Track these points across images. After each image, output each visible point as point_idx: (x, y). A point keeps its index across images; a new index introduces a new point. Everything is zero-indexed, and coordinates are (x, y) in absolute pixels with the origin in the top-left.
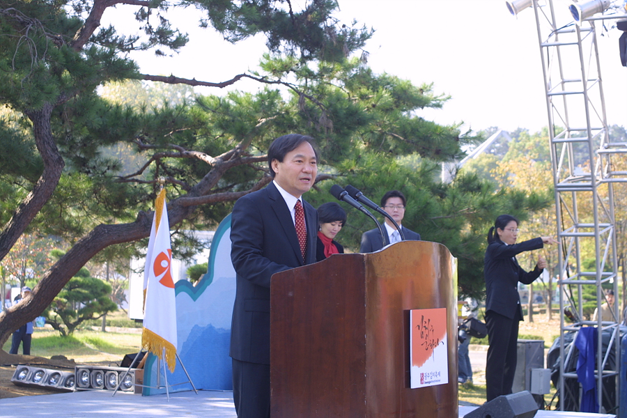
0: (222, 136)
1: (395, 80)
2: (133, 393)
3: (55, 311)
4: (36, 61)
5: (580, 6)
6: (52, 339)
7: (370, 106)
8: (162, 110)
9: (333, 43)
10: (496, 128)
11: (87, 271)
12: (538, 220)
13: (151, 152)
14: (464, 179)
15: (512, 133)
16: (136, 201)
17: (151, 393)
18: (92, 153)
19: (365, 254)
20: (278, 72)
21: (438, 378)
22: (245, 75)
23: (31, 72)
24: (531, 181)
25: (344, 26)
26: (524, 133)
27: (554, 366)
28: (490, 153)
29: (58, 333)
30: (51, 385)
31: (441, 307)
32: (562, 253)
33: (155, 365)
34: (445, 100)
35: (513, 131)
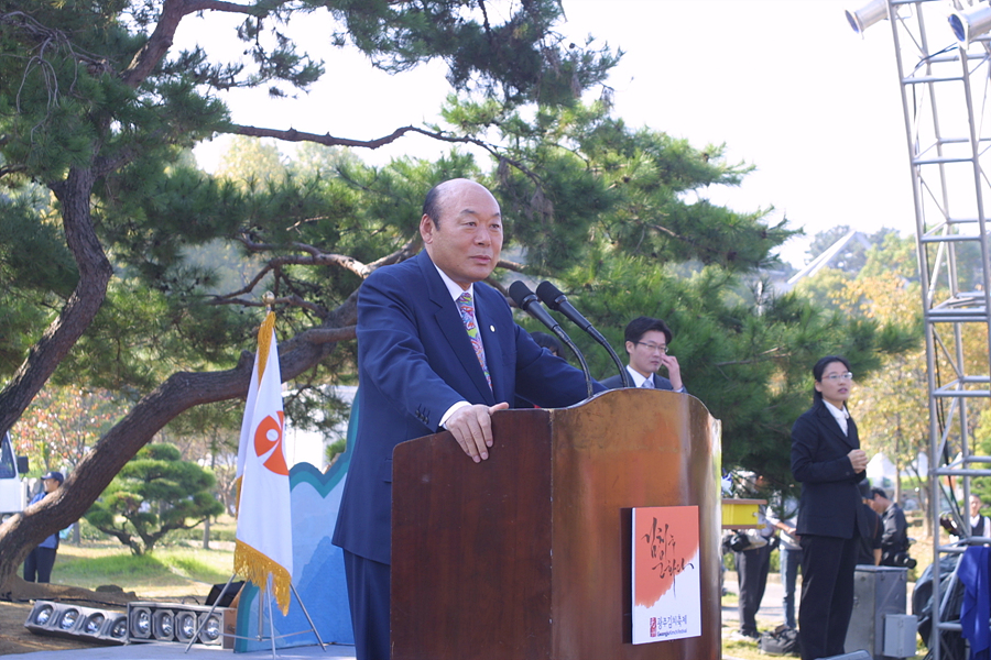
0: (383, 230)
1: (662, 139)
2: (220, 648)
3: (123, 515)
4: (55, 99)
5: (967, 17)
6: (119, 560)
7: (621, 180)
8: (282, 186)
9: (555, 75)
10: (847, 228)
11: (175, 450)
12: (909, 375)
13: (267, 256)
14: (774, 302)
15: (872, 236)
16: (242, 336)
17: (249, 648)
18: (172, 257)
19: (551, 410)
20: (471, 124)
21: (683, 626)
22: (411, 128)
23: (47, 117)
24: (898, 310)
25: (572, 46)
26: (891, 235)
27: (924, 610)
28: (837, 267)
29: (128, 551)
30: (90, 634)
31: (691, 504)
32: (937, 425)
33: (255, 602)
34: (745, 172)
35: (874, 233)
